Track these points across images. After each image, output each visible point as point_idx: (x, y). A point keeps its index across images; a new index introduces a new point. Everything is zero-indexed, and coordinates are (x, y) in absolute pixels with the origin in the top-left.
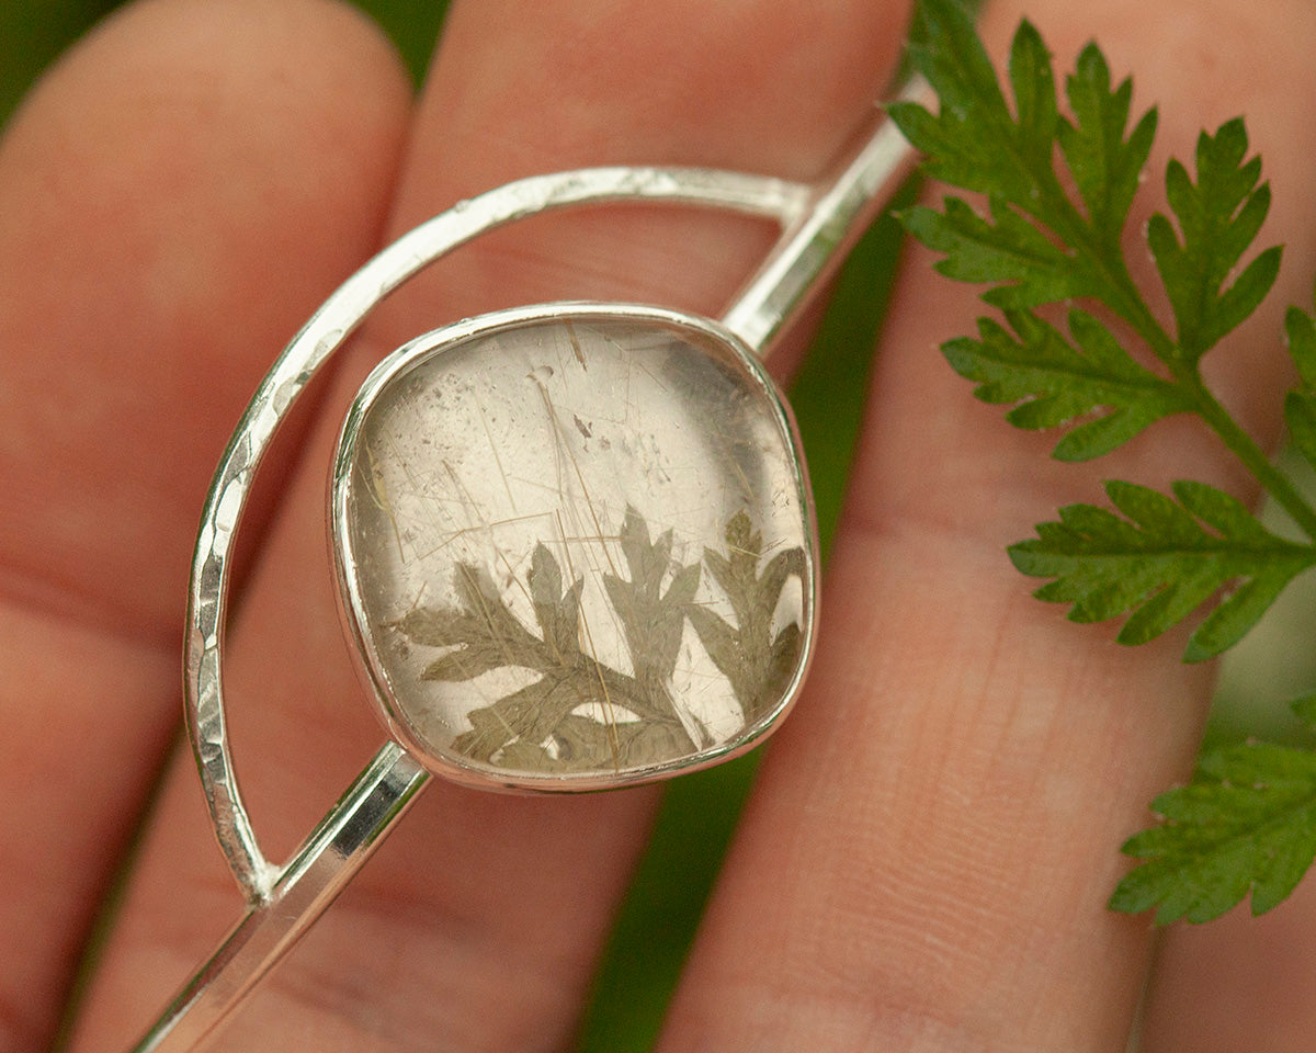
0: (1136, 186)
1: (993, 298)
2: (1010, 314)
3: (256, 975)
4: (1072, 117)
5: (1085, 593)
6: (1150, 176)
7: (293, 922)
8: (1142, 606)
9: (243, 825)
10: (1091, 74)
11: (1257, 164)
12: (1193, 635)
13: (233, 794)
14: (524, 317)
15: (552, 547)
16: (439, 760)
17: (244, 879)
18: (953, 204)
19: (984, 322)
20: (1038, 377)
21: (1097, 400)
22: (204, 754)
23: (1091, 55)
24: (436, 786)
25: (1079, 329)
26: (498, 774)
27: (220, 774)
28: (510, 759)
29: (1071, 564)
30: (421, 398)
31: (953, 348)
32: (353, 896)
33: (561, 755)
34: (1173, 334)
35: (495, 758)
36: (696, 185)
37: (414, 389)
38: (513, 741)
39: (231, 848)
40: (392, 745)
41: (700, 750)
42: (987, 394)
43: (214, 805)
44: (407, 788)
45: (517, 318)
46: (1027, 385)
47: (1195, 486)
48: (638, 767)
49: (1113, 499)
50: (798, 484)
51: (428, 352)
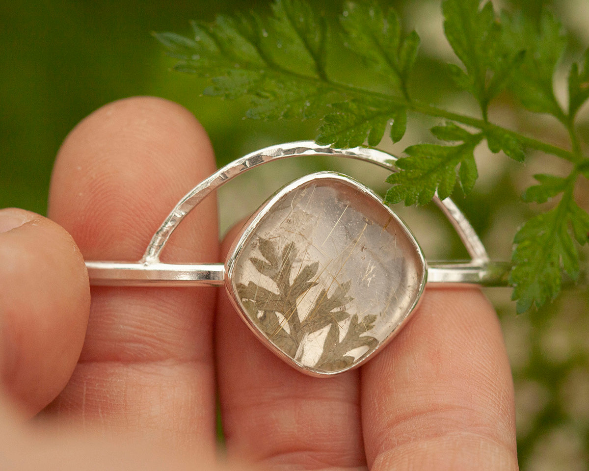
15: (320, 267)
28: (247, 304)
33: (261, 318)
35: (244, 300)
38: (253, 301)
41: (295, 359)
48: (275, 345)
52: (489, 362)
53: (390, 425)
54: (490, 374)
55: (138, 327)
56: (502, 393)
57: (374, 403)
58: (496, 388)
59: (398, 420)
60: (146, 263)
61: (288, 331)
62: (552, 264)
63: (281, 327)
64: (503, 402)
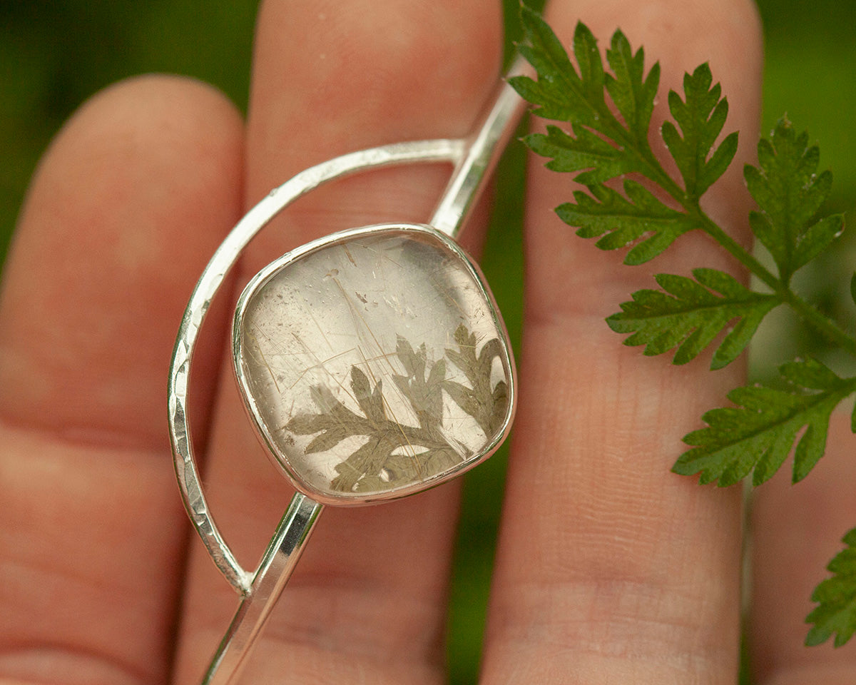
0: (653, 107)
1: (580, 179)
2: (591, 188)
3: (253, 634)
4: (612, 73)
5: (652, 339)
6: (660, 102)
7: (266, 601)
8: (684, 341)
9: (228, 555)
10: (620, 48)
11: (718, 88)
12: (714, 354)
13: (218, 538)
14: (318, 245)
15: (360, 367)
16: (323, 496)
17: (235, 583)
18: (552, 130)
19: (577, 193)
20: (612, 220)
21: (646, 229)
22: (198, 521)
23: (618, 37)
24: (327, 510)
25: (629, 190)
26: (358, 496)
27: (209, 529)
28: (363, 487)
29: (642, 323)
30: (271, 301)
31: (562, 210)
32: (295, 580)
33: (390, 478)
34: (683, 186)
35: (355, 488)
36: (402, 152)
37: (266, 297)
38: (363, 477)
39: (224, 568)
40: (298, 494)
41: (465, 459)
42: (583, 233)
43: (211, 547)
44: (312, 515)
45: (315, 246)
46: (605, 226)
47: (705, 270)
48: (434, 477)
49: (661, 285)
50: (488, 303)
51: (269, 275)
61: (424, 450)
63: (414, 457)
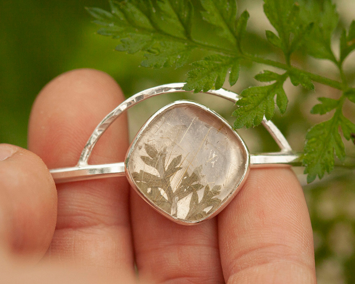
15: (182, 158)
33: (149, 193)
35: (137, 181)
52: (294, 215)
53: (236, 258)
54: (295, 222)
55: (80, 206)
56: (304, 234)
57: (226, 244)
58: (300, 231)
59: (241, 254)
60: (80, 166)
61: (167, 198)
62: (329, 152)
63: (162, 196)
64: (305, 239)
